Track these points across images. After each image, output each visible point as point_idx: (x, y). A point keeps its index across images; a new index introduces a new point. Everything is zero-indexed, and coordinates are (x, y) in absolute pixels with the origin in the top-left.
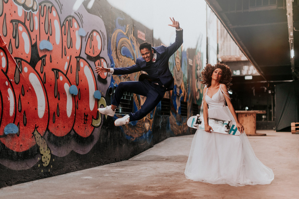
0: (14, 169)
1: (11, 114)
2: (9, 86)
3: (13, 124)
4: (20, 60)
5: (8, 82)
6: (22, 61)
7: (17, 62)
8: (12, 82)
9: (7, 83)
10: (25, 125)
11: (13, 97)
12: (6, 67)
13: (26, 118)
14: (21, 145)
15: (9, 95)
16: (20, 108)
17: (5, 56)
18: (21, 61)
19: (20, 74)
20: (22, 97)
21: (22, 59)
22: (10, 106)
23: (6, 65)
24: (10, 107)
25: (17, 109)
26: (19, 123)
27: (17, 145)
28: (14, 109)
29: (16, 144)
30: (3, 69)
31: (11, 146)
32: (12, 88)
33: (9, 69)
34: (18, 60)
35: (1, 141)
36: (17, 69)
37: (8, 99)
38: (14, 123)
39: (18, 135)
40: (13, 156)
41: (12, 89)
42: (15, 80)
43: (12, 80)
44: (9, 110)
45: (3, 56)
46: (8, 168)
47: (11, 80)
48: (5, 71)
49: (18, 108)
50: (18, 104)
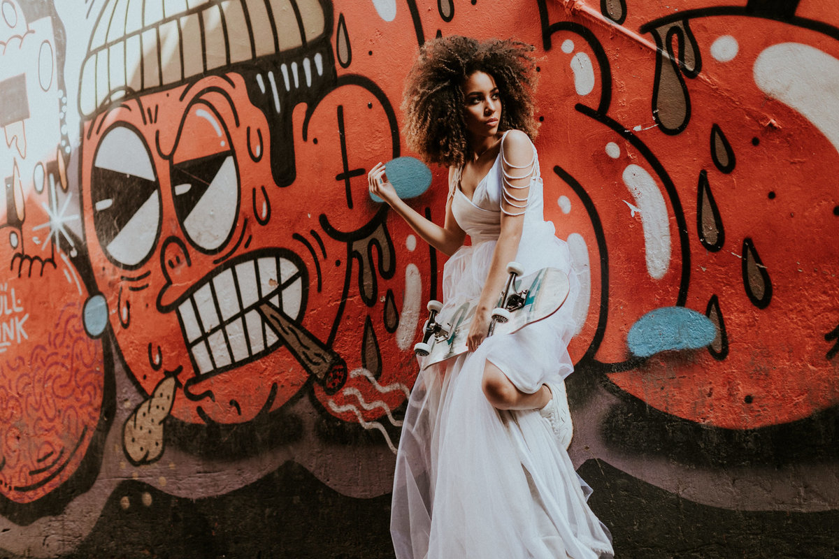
0: (719, 506)
1: (655, 268)
2: (630, 155)
3: (679, 309)
4: (679, 24)
5: (618, 143)
6: (693, 23)
7: (664, 41)
8: (640, 136)
9: (613, 150)
10: (763, 303)
11: (661, 197)
12: (600, 89)
13: (760, 269)
14: (749, 399)
15: (635, 194)
16: (710, 232)
17: (587, 46)
18: (686, 24)
19: (690, 83)
20: (715, 179)
21: (687, 15)
22: (647, 236)
23: (600, 80)
24: (643, 241)
25: (691, 242)
26: (714, 300)
27: (719, 399)
28: (673, 247)
29: (710, 395)
30: (582, 102)
31: (679, 403)
32: (644, 161)
33: (615, 91)
34: (663, 31)
35: (619, 384)
36: (666, 71)
37: (630, 210)
38: (682, 302)
39: (720, 352)
40: (702, 446)
41: (648, 165)
42: (658, 121)
43: (644, 126)
44: (644, 253)
45: (574, 52)
46: (677, 495)
47: (638, 128)
48: (594, 105)
49: (701, 235)
50: (695, 218)
